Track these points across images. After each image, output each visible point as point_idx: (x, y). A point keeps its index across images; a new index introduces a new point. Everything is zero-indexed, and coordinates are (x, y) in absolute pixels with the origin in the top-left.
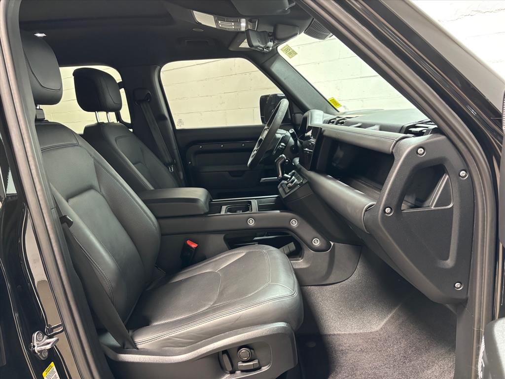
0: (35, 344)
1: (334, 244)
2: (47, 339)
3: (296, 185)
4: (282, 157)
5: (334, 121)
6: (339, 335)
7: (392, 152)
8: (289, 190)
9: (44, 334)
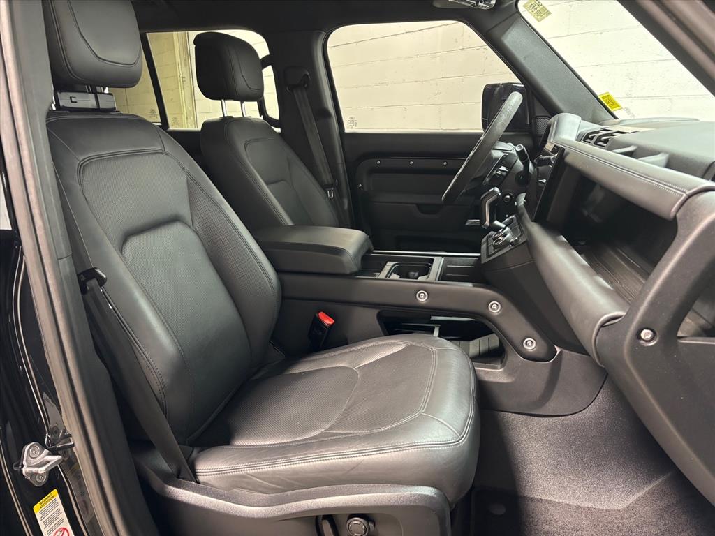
0: (25, 463)
1: (560, 352)
2: (49, 455)
3: (507, 243)
4: (494, 191)
5: (594, 137)
6: (550, 502)
7: (675, 218)
8: (493, 251)
9: (44, 446)
